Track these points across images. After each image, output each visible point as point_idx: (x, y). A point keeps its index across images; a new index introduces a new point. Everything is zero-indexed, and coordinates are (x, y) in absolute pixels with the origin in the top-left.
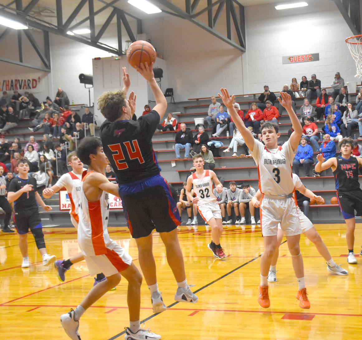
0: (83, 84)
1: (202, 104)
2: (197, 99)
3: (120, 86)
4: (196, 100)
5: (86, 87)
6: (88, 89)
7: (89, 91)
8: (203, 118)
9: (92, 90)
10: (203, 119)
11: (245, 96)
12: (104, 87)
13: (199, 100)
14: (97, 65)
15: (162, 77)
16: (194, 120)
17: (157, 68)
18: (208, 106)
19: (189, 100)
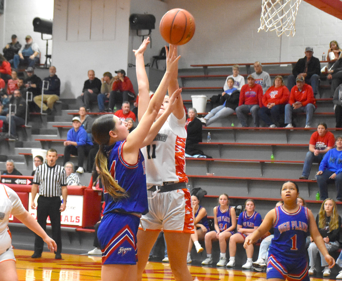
0: (39, 34)
1: (210, 74)
2: (205, 67)
3: (90, 38)
4: (202, 67)
5: (44, 38)
6: (46, 41)
7: (47, 45)
8: (204, 96)
9: (50, 42)
10: (205, 98)
11: (281, 65)
12: (67, 40)
13: (208, 67)
14: (60, 6)
15: (154, 28)
16: (191, 98)
17: (146, 13)
18: (224, 78)
19: (192, 68)
